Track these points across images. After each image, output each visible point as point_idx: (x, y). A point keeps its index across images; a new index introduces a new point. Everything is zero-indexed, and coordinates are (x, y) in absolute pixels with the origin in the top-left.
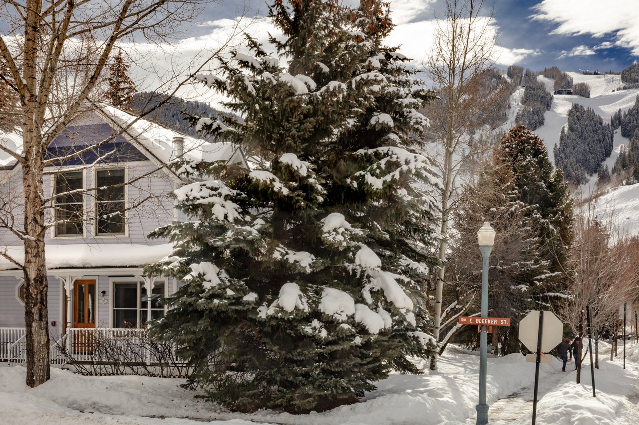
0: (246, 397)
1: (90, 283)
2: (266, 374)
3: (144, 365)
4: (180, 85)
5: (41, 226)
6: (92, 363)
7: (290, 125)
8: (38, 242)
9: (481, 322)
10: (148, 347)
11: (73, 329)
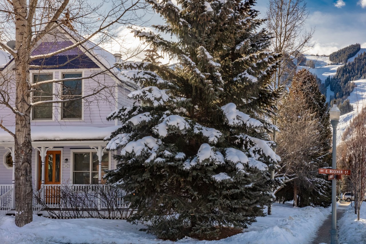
0: (175, 229)
1: (56, 153)
2: (189, 212)
3: (96, 210)
4: (126, 11)
5: (28, 105)
6: (59, 209)
7: (202, 39)
8: (26, 117)
9: (333, 172)
10: (99, 196)
11: (46, 185)
